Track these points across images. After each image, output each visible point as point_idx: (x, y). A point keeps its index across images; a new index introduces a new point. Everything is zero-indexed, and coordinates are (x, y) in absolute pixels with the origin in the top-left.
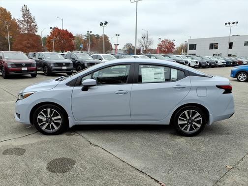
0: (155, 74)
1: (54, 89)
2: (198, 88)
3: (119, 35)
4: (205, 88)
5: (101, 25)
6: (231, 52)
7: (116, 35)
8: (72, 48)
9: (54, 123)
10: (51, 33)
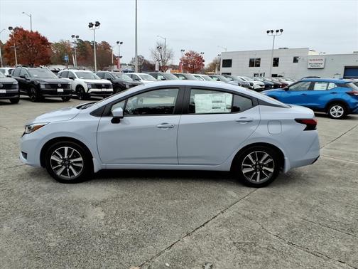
0: (213, 102)
1: (76, 120)
2: (269, 122)
3: (121, 43)
4: (279, 122)
5: (90, 27)
6: (275, 70)
7: (118, 43)
8: (47, 61)
9: (73, 166)
10: (10, 36)
